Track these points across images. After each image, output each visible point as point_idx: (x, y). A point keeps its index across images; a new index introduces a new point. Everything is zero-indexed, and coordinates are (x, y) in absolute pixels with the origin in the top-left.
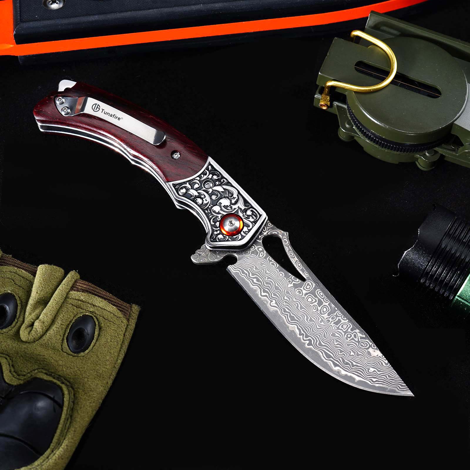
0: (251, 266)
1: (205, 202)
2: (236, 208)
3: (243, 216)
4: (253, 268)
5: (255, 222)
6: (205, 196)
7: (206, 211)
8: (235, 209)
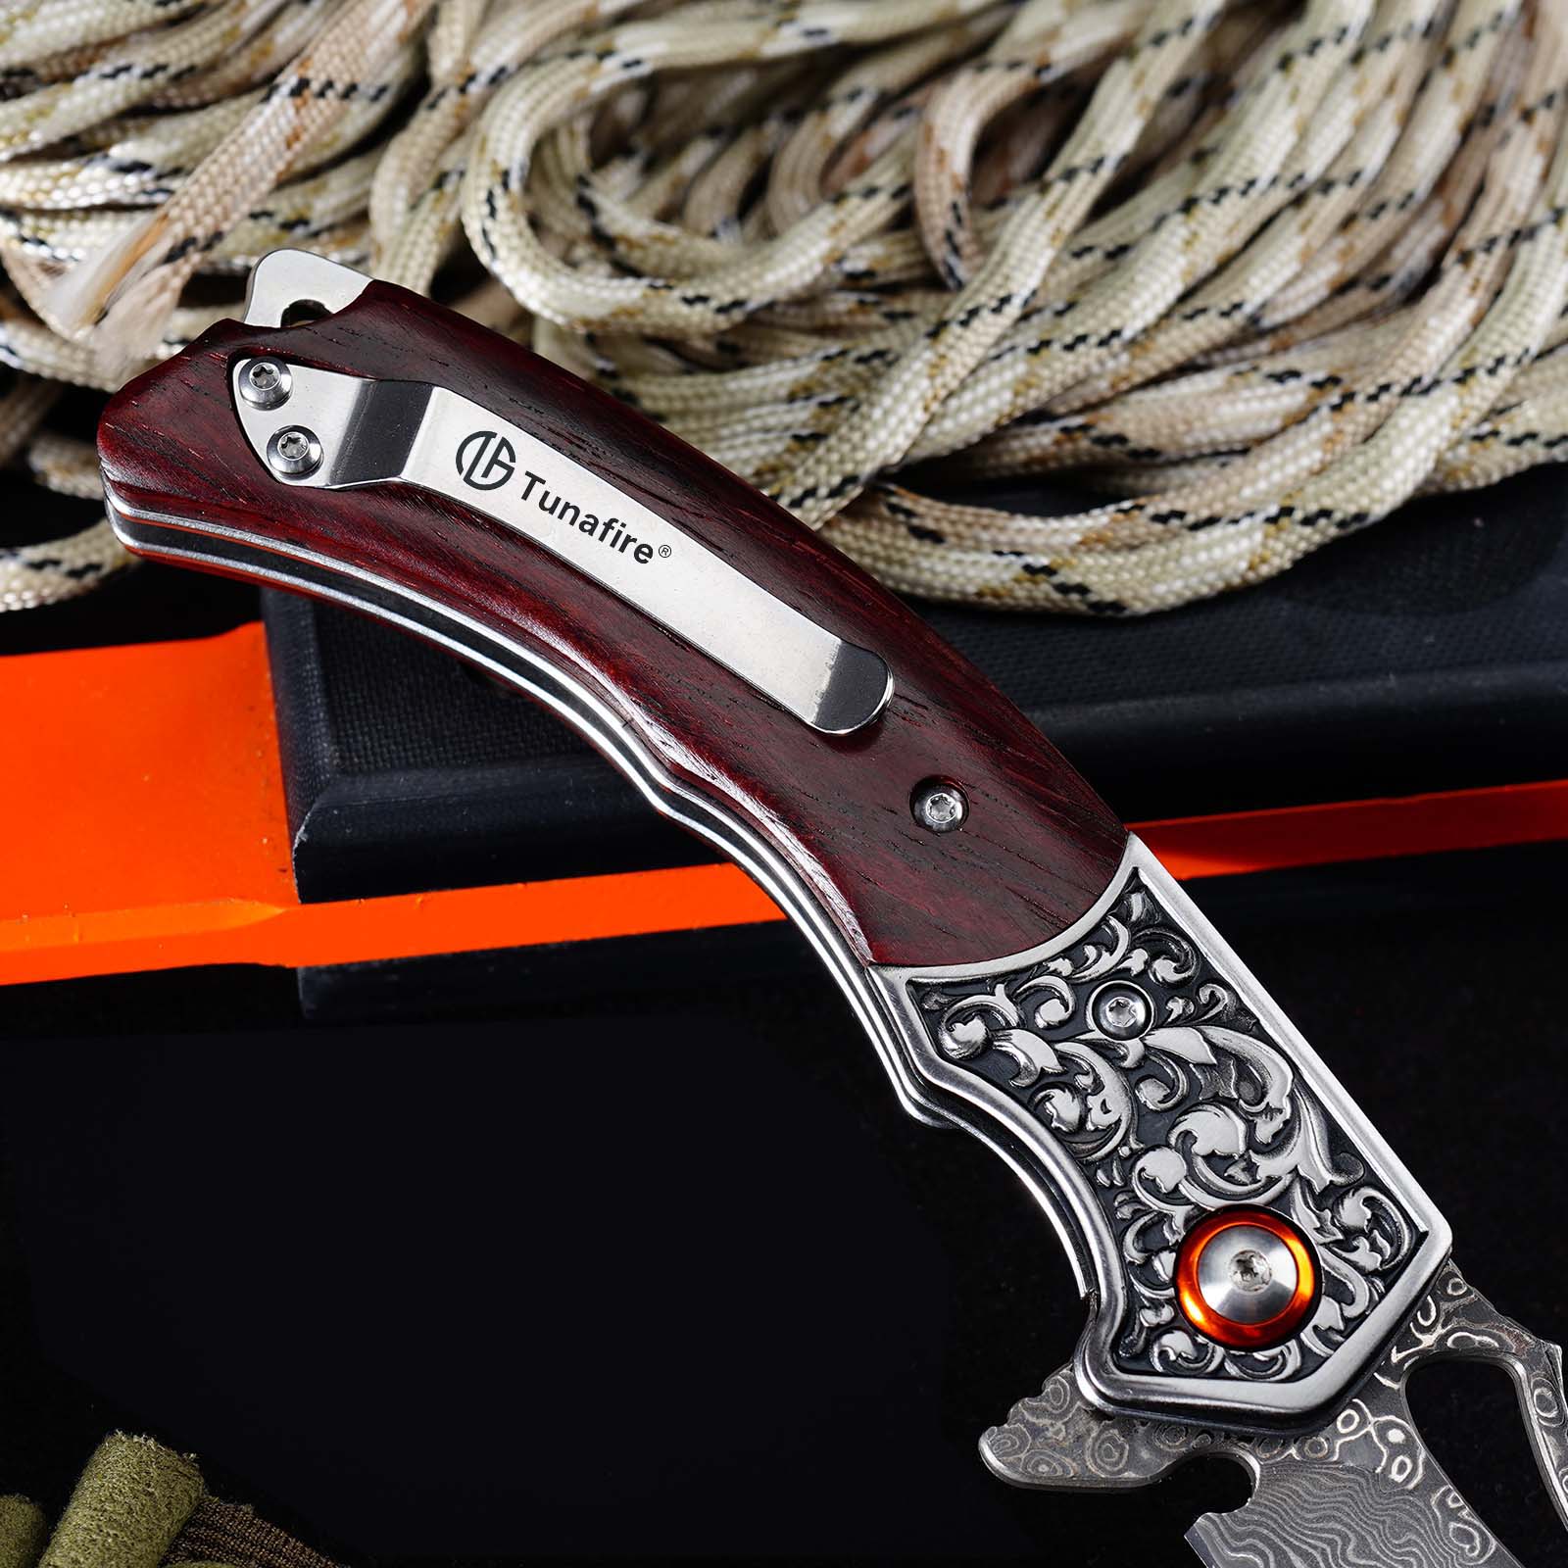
0: (1331, 1531)
1: (1098, 1118)
2: (1279, 1179)
3: (1317, 1229)
4: (1345, 1545)
5: (1389, 1275)
6: (1098, 1086)
7: (1101, 1177)
8: (1271, 1181)
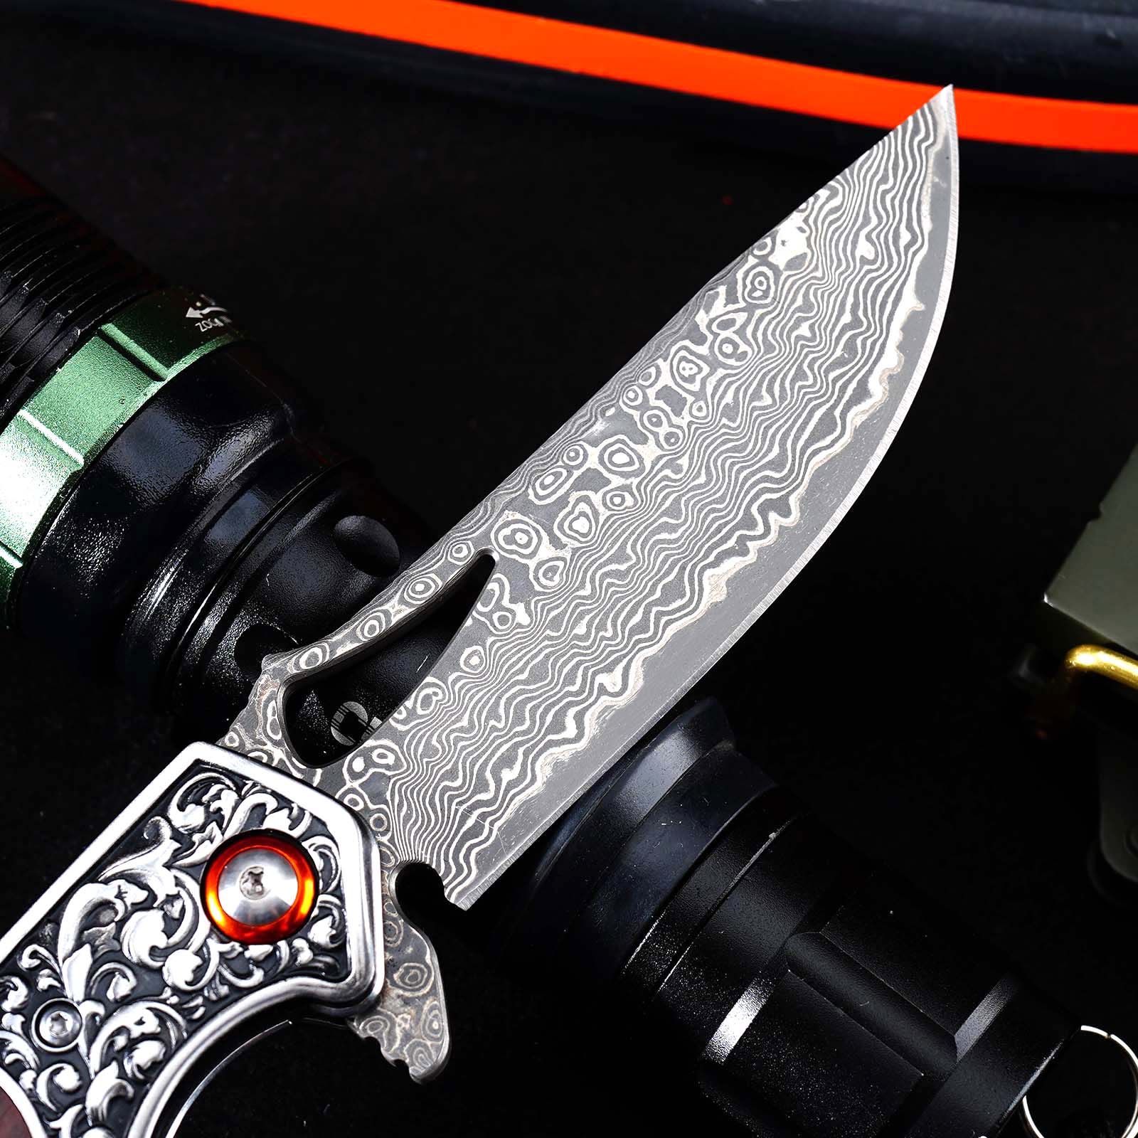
0: (442, 801)
1: (151, 1026)
4: (450, 789)
5: (237, 781)
6: (123, 1031)
7: (197, 1015)
8: (177, 882)
